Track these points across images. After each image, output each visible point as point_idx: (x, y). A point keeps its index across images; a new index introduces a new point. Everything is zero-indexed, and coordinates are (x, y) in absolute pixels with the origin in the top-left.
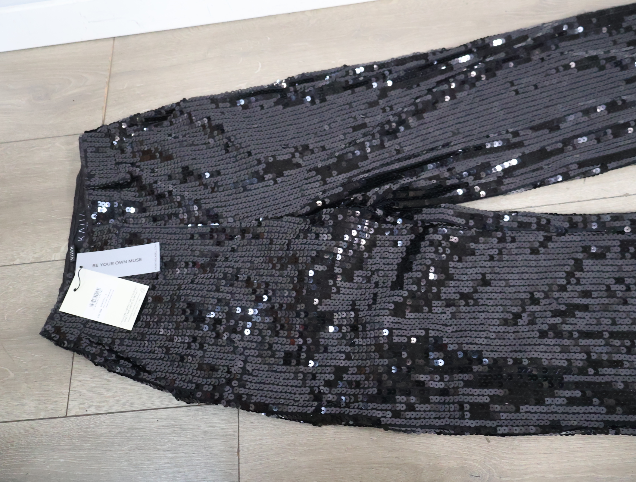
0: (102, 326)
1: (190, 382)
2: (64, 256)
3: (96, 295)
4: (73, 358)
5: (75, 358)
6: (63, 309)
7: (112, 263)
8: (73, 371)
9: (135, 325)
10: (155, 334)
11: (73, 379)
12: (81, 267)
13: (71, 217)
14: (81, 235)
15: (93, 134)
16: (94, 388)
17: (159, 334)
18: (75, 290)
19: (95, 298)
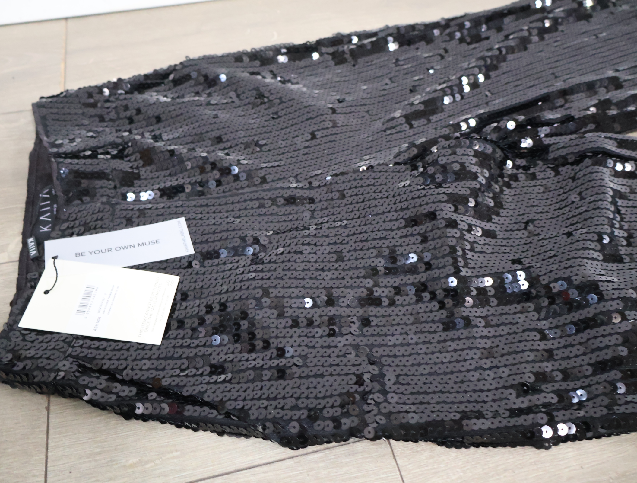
0: (105, 344)
1: (295, 407)
2: (16, 256)
3: (87, 296)
4: (48, 409)
5: (52, 408)
6: (26, 322)
7: (110, 250)
8: (51, 431)
9: (165, 336)
10: (205, 345)
11: (51, 444)
12: (55, 258)
13: (24, 206)
14: (45, 223)
15: (55, 99)
16: (99, 453)
17: (211, 346)
18: (46, 292)
19: (85, 301)
